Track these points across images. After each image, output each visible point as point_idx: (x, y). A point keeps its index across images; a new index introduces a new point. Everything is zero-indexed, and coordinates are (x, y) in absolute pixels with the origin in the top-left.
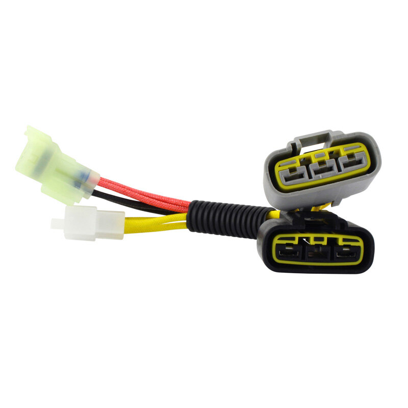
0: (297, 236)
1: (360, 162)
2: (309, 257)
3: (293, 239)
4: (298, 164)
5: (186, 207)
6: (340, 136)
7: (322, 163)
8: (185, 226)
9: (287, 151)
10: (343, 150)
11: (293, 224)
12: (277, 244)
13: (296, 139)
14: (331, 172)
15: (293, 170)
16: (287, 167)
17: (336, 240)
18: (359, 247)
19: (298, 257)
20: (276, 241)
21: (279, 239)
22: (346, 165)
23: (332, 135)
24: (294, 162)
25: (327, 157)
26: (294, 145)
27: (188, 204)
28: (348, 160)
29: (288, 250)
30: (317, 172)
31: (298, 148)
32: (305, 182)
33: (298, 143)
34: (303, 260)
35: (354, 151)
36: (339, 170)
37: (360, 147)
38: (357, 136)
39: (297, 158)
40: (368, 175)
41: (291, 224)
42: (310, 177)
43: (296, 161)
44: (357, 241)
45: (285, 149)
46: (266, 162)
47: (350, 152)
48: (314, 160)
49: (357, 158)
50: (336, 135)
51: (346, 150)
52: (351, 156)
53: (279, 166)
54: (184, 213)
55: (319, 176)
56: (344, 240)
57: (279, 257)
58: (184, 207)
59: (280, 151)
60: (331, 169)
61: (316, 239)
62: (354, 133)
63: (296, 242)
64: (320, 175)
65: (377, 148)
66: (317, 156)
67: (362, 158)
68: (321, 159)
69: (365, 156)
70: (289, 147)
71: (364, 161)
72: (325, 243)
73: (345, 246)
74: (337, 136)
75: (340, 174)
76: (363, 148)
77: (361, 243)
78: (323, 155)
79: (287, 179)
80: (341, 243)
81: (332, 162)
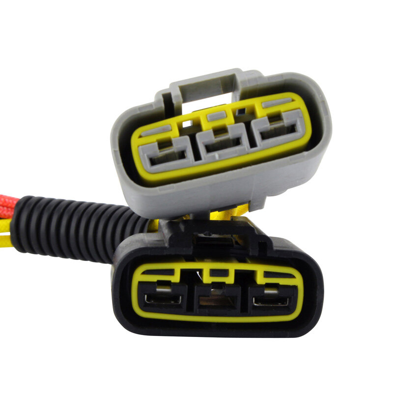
0: (178, 267)
1: (292, 129)
2: (201, 307)
3: (171, 272)
4: (174, 134)
5: (11, 208)
6: (255, 79)
7: (220, 131)
8: (9, 242)
9: (154, 108)
10: (261, 107)
11: (170, 244)
12: (140, 283)
13: (172, 85)
14: (237, 148)
15: (164, 144)
16: (154, 139)
17: (252, 274)
18: (295, 288)
19: (180, 306)
20: (138, 276)
21: (144, 273)
22: (265, 136)
23: (239, 79)
24: (167, 129)
25: (229, 121)
26: (167, 98)
27: (15, 202)
28: (268, 124)
29: (162, 293)
30: (210, 148)
31: (174, 101)
32: (189, 166)
33: (176, 95)
34: (190, 311)
35: (281, 108)
36: (253, 144)
37: (293, 100)
38: (285, 80)
39: (173, 122)
40: (305, 153)
41: (167, 245)
42: (197, 157)
43: (170, 128)
44: (291, 276)
45: (150, 105)
46: (114, 129)
47: (273, 110)
48: (207, 126)
49: (286, 122)
50: (246, 78)
51: (266, 107)
52: (275, 118)
53: (140, 137)
54: (8, 218)
55: (214, 157)
56: (267, 274)
57: (144, 306)
58: (8, 207)
59: (140, 108)
60: (237, 142)
61: (214, 273)
62: (282, 75)
63: (176, 278)
64: (216, 154)
65: (324, 102)
66: (212, 118)
67: (296, 121)
68: (218, 123)
69: (302, 118)
70: (157, 102)
71: (299, 127)
72: (230, 280)
73: (269, 286)
74: (249, 81)
75: (254, 152)
76: (299, 103)
77: (298, 281)
78: (222, 115)
79: (154, 162)
80: (261, 280)
81: (240, 130)
